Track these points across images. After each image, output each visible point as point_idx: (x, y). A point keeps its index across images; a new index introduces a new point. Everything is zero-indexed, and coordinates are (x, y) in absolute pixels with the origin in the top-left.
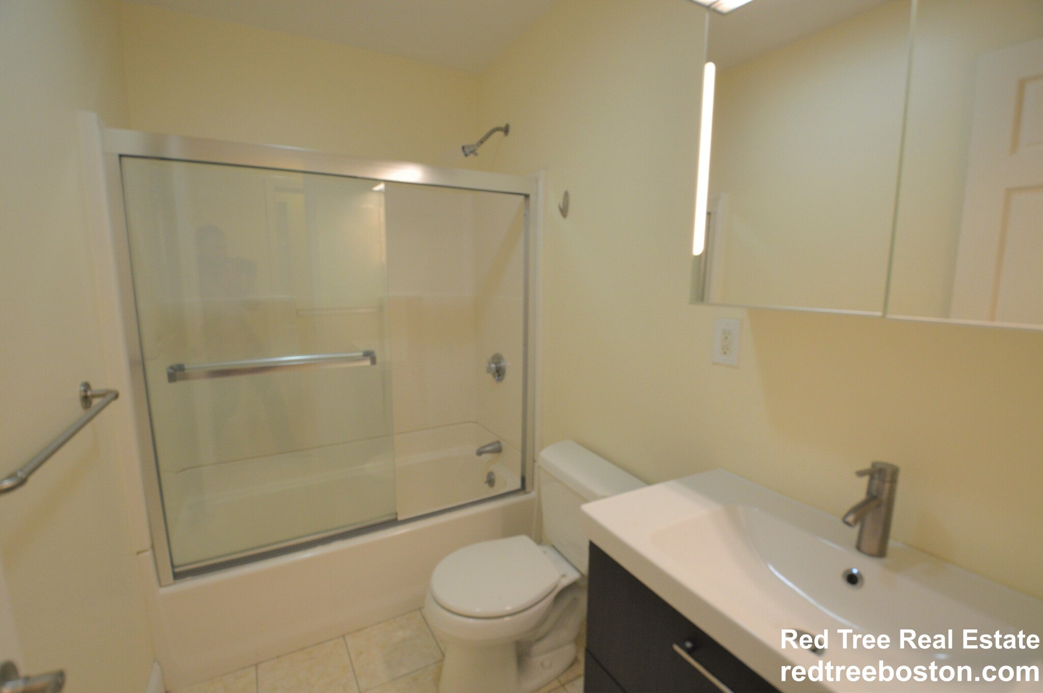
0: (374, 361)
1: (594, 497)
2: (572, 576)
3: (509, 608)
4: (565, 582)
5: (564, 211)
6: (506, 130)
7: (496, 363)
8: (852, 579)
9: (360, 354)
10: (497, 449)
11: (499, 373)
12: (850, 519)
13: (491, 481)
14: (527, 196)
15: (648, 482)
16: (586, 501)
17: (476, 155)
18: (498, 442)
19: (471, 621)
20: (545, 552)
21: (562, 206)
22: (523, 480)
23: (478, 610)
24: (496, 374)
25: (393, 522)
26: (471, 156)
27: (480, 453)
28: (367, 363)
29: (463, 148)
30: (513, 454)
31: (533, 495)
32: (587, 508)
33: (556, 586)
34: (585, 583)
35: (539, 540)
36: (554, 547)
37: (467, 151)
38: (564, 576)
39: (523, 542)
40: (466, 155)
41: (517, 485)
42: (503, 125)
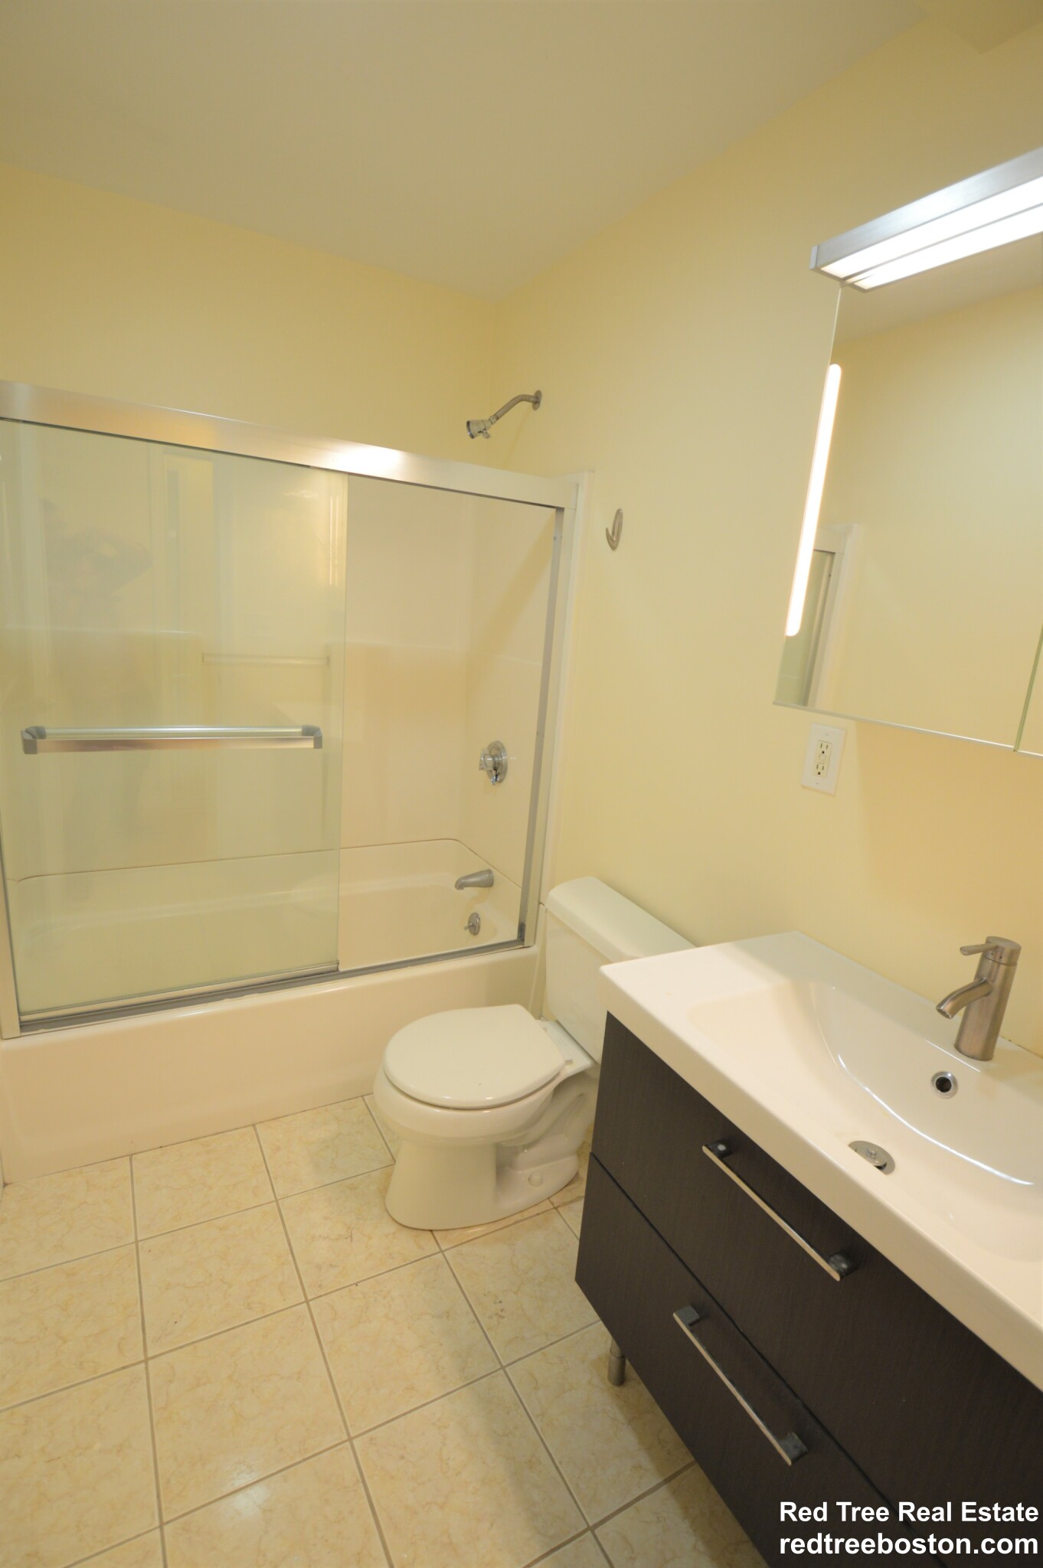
0: (318, 743)
1: (621, 958)
2: (581, 1063)
3: (490, 1098)
4: (570, 1070)
5: (613, 540)
6: (536, 400)
7: (493, 757)
8: (943, 1084)
9: (299, 730)
10: (487, 882)
11: (497, 771)
12: (946, 1007)
13: (474, 927)
14: (560, 510)
15: (697, 944)
16: (609, 962)
17: (488, 437)
18: (489, 871)
19: (438, 1111)
20: (545, 1029)
21: (610, 533)
22: (522, 928)
23: (447, 1098)
24: (494, 772)
25: (331, 974)
26: (480, 438)
27: (460, 885)
28: (309, 744)
29: (468, 423)
30: (509, 891)
31: (534, 950)
32: (607, 970)
33: (558, 1074)
34: (596, 1075)
35: (539, 1014)
36: (558, 1022)
37: (474, 429)
38: (569, 1062)
39: (516, 1014)
40: (472, 436)
41: (513, 935)
42: (532, 393)
